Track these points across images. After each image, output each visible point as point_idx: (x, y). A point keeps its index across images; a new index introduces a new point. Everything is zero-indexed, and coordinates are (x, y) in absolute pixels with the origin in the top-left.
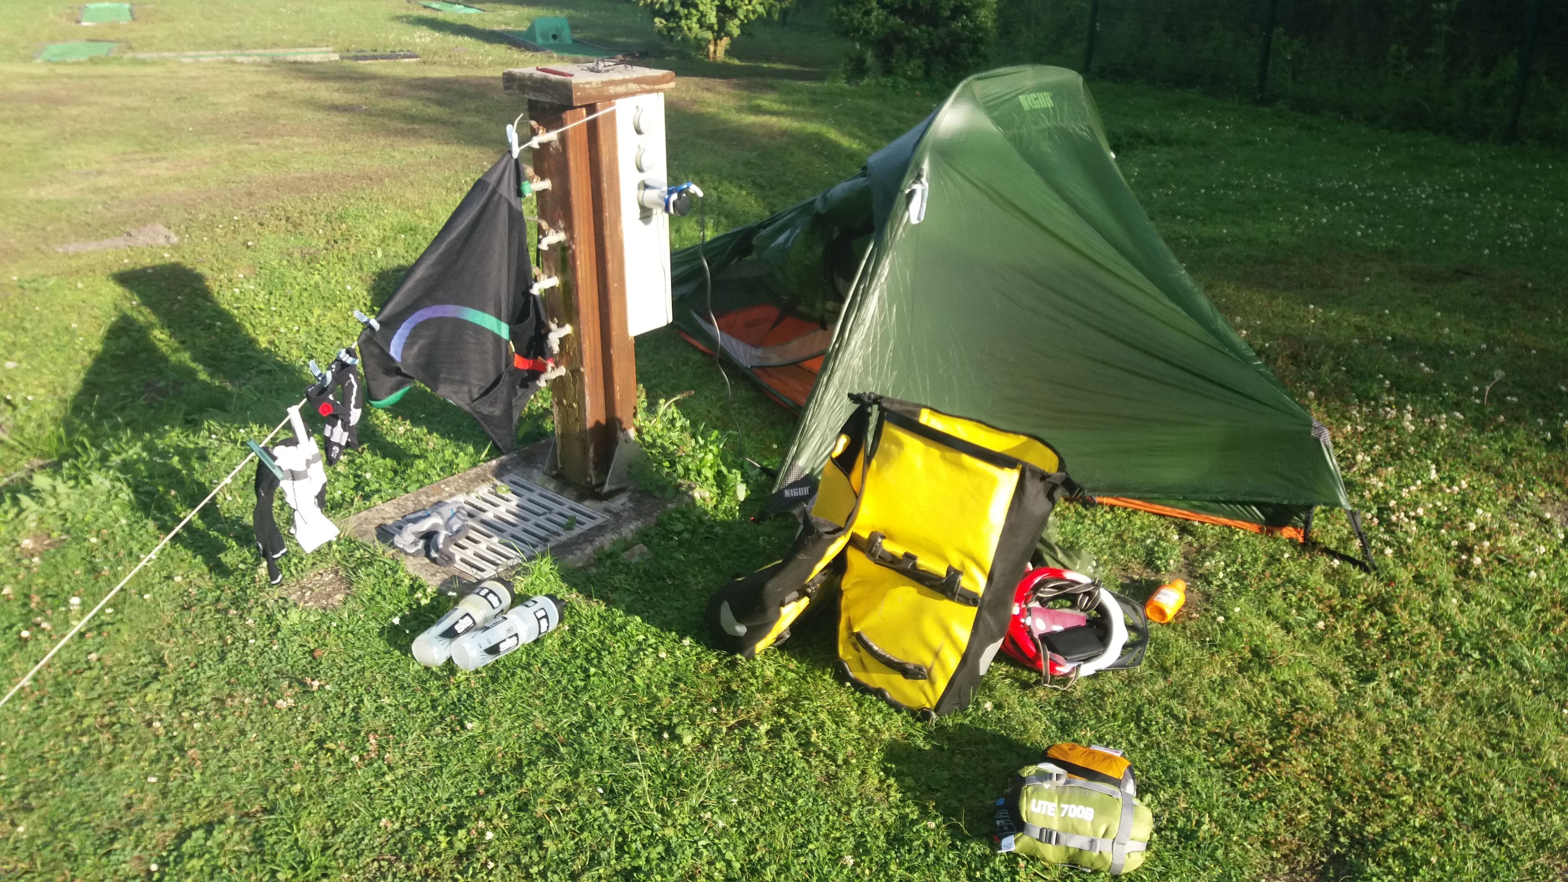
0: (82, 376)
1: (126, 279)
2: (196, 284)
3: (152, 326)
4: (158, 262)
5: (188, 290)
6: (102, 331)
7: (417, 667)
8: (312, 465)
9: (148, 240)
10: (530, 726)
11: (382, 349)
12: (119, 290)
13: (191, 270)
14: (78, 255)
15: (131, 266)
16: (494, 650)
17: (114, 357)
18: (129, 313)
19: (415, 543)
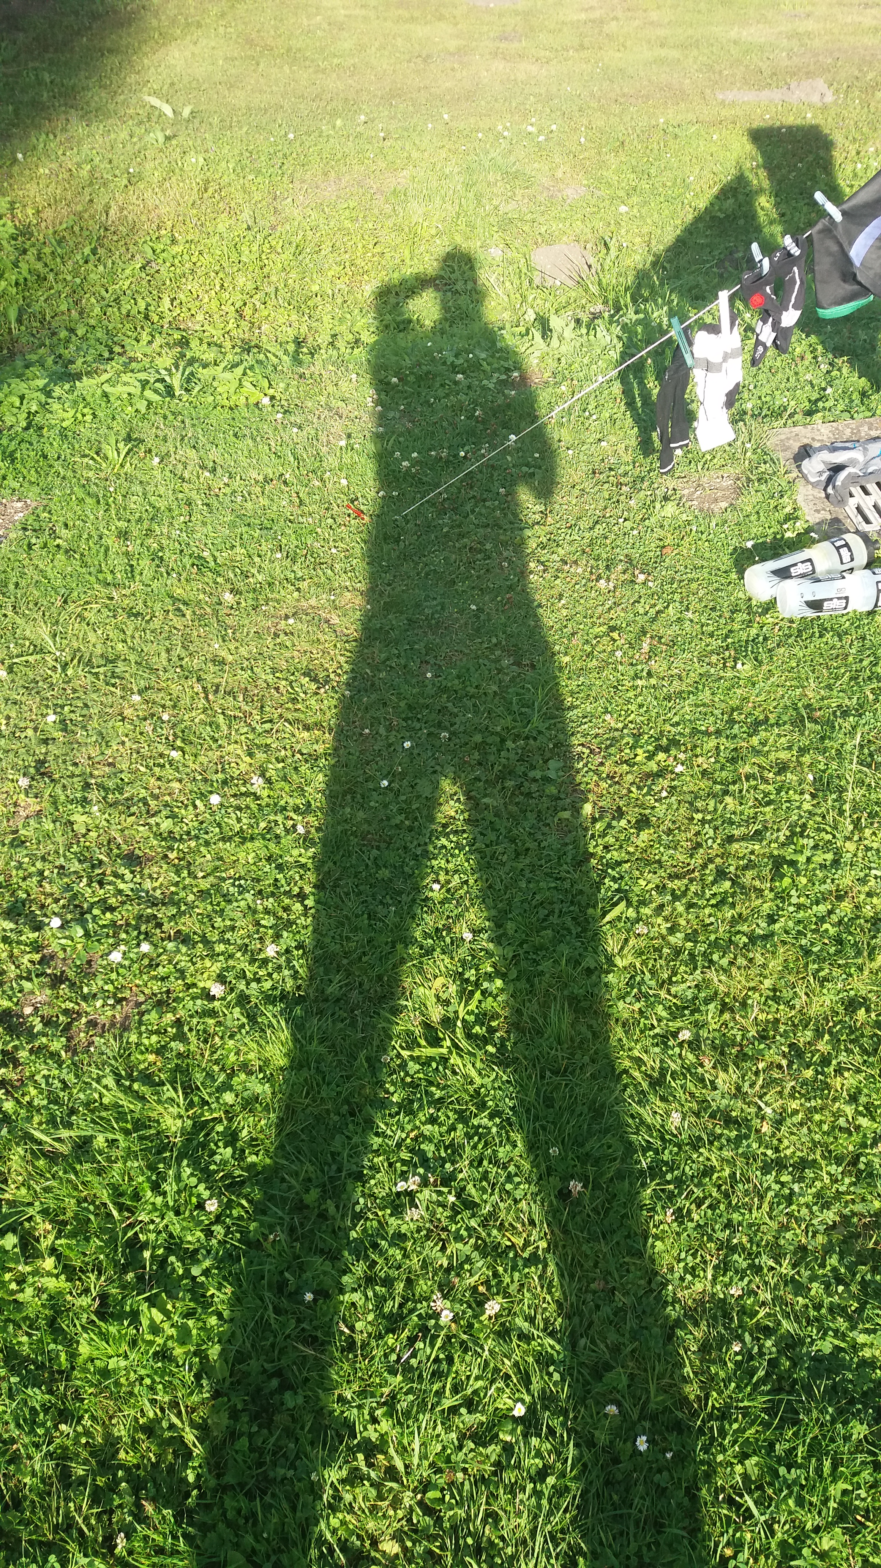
0: (678, 232)
1: (759, 136)
2: (822, 153)
3: (761, 191)
4: (799, 122)
5: (810, 158)
6: (715, 190)
7: (741, 595)
8: (730, 360)
9: (803, 96)
10: (798, 691)
11: (841, 246)
12: (749, 147)
13: (826, 136)
14: (733, 104)
15: (770, 123)
16: (816, 605)
17: (713, 218)
18: (747, 174)
19: (820, 473)
